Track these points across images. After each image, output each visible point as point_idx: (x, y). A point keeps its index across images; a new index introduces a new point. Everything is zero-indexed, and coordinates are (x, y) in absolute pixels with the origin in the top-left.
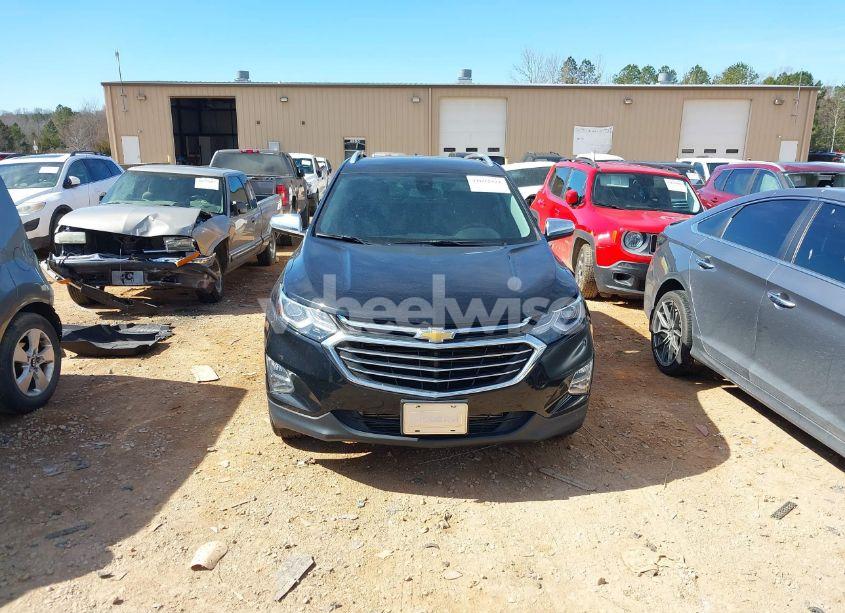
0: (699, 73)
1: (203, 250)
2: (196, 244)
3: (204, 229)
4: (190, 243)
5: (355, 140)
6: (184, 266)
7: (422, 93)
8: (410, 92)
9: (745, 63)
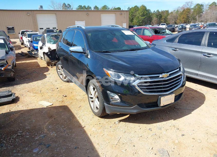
0: (96, 7)
1: (9, 64)
2: (7, 62)
3: (8, 56)
4: (5, 62)
5: (11, 27)
6: (5, 70)
7: (30, 12)
8: (26, 12)
9: (106, 5)
